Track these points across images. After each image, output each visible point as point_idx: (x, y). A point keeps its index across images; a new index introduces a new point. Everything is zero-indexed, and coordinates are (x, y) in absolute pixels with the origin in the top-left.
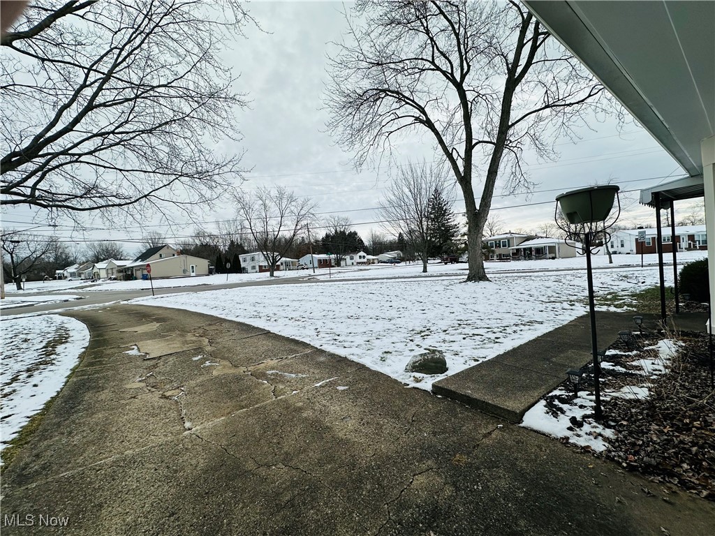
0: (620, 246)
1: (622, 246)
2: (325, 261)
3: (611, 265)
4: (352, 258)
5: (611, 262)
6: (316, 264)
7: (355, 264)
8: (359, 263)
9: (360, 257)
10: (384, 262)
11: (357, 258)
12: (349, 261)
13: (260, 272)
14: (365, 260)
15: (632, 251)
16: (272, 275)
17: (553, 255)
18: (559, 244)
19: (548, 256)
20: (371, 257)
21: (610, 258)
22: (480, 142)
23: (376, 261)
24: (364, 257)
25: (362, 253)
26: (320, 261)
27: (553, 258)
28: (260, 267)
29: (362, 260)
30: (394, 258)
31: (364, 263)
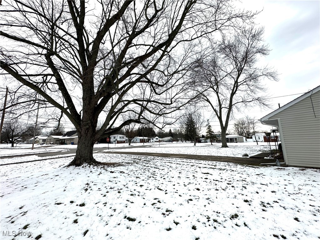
0: (258, 139)
1: (259, 139)
2: (142, 140)
3: (258, 145)
4: (153, 139)
5: (258, 144)
6: (139, 141)
7: (154, 141)
8: (155, 141)
9: (156, 139)
10: (166, 141)
11: (155, 139)
12: (152, 141)
13: (117, 143)
14: (158, 140)
15: (263, 141)
16: (130, 145)
17: (236, 141)
18: (238, 137)
19: (235, 141)
20: (160, 139)
21: (257, 143)
22: (223, 107)
23: (162, 141)
24: (158, 139)
25: (157, 137)
26: (141, 140)
27: (237, 142)
28: (118, 141)
29: (157, 140)
30: (169, 140)
31: (157, 141)
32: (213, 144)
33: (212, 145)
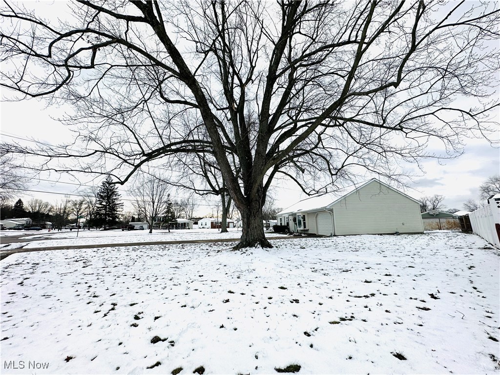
1: (206, 225)
15: (209, 227)
18: (189, 222)
19: (187, 227)
27: (189, 229)
32: (171, 231)
33: (169, 232)
